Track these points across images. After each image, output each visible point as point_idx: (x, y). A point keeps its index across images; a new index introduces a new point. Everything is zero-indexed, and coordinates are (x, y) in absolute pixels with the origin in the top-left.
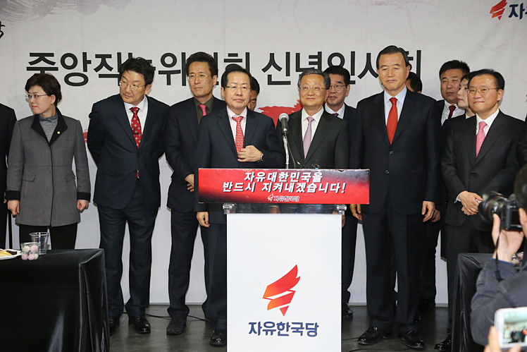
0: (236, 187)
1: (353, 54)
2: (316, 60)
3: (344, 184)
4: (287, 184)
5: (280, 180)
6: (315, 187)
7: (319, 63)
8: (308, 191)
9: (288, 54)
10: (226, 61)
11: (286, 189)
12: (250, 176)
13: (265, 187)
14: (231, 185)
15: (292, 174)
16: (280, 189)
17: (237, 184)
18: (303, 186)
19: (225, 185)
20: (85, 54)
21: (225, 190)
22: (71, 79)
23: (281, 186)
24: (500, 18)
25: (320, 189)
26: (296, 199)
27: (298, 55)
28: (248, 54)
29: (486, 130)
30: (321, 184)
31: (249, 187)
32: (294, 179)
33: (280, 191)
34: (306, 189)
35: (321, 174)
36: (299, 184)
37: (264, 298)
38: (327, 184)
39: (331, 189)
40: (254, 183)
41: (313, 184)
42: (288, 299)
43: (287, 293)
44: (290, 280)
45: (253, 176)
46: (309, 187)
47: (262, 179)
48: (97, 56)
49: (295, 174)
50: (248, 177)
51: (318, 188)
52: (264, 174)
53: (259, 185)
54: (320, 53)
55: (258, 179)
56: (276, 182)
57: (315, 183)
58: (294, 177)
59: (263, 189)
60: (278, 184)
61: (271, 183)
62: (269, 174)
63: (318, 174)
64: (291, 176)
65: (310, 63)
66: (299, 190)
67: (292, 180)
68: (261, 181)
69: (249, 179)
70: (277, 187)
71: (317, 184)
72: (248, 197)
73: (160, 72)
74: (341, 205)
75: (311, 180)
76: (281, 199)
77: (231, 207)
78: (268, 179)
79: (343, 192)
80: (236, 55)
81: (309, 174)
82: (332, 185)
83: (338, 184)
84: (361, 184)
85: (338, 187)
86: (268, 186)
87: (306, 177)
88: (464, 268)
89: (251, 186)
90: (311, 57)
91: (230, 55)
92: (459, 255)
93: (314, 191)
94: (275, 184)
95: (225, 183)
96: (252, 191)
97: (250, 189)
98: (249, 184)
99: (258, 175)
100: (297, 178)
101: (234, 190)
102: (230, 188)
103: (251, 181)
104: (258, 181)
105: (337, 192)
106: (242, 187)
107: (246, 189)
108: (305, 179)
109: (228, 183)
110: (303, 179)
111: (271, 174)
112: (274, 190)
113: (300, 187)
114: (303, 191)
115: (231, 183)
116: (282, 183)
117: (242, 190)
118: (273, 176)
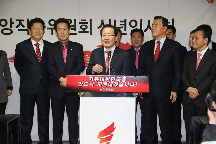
1: (141, 20)
2: (124, 23)
3: (137, 83)
4: (109, 83)
5: (106, 81)
7: (125, 25)
8: (120, 86)
9: (110, 20)
10: (80, 23)
11: (109, 85)
13: (99, 84)
14: (82, 83)
15: (112, 78)
16: (106, 85)
17: (85, 83)
18: (117, 83)
19: (80, 83)
20: (11, 20)
21: (79, 86)
22: (5, 32)
24: (212, 3)
25: (125, 85)
26: (114, 90)
27: (115, 21)
28: (91, 20)
29: (201, 57)
30: (126, 83)
31: (91, 84)
33: (106, 86)
34: (118, 85)
35: (126, 78)
36: (115, 83)
37: (98, 138)
38: (129, 83)
39: (131, 85)
40: (93, 82)
41: (122, 83)
42: (109, 138)
43: (109, 135)
44: (111, 129)
45: (93, 79)
46: (120, 84)
48: (17, 20)
51: (124, 85)
52: (98, 78)
53: (96, 83)
54: (125, 20)
57: (123, 82)
59: (98, 85)
61: (102, 82)
63: (124, 78)
65: (121, 25)
67: (112, 81)
68: (97, 81)
69: (91, 80)
72: (90, 89)
73: (48, 29)
74: (135, 93)
75: (121, 80)
76: (107, 90)
77: (82, 94)
78: (100, 80)
79: (136, 86)
80: (85, 20)
81: (120, 78)
82: (131, 83)
84: (145, 83)
85: (134, 84)
86: (100, 84)
88: (194, 124)
89: (92, 84)
90: (121, 21)
91: (82, 20)
92: (192, 117)
93: (122, 86)
94: (104, 83)
95: (79, 82)
96: (93, 86)
97: (91, 85)
98: (91, 82)
99: (95, 78)
100: (114, 80)
101: (84, 86)
102: (82, 85)
103: (92, 81)
104: (95, 81)
105: (133, 87)
106: (87, 84)
107: (89, 85)
108: (118, 80)
109: (81, 82)
110: (117, 80)
111: (102, 78)
112: (103, 85)
113: (116, 84)
114: (117, 86)
115: (82, 82)
116: (107, 82)
117: (87, 86)
118: (103, 79)
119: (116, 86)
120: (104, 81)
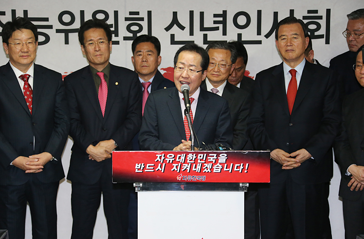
0: (147, 168)
2: (221, 19)
3: (247, 164)
4: (194, 165)
5: (188, 161)
6: (220, 167)
7: (224, 23)
8: (214, 171)
11: (194, 169)
12: (160, 157)
13: (175, 168)
14: (143, 166)
15: (199, 155)
16: (188, 169)
17: (148, 165)
18: (209, 166)
19: (138, 166)
21: (137, 171)
23: (189, 166)
25: (225, 169)
26: (203, 178)
28: (149, 13)
30: (226, 165)
32: (201, 160)
33: (188, 171)
34: (212, 169)
35: (226, 155)
36: (206, 165)
38: (232, 164)
39: (235, 169)
40: (164, 164)
41: (218, 164)
45: (163, 158)
46: (215, 167)
47: (171, 160)
49: (202, 155)
50: (158, 158)
51: (223, 168)
52: (173, 155)
53: (168, 166)
54: (225, 12)
55: (168, 160)
56: (184, 163)
57: (220, 164)
58: (201, 158)
59: (172, 170)
60: (186, 165)
61: (180, 164)
62: (178, 156)
63: (223, 156)
64: (199, 158)
65: (215, 22)
66: (205, 170)
67: (199, 161)
68: (171, 162)
69: (160, 160)
70: (185, 167)
71: (222, 164)
74: (243, 183)
75: (217, 160)
76: (190, 178)
78: (177, 160)
79: (246, 171)
80: (138, 13)
81: (215, 155)
82: (236, 165)
83: (242, 164)
85: (242, 167)
86: (177, 167)
87: (212, 158)
89: (161, 167)
91: (131, 13)
93: (219, 171)
94: (184, 165)
95: (137, 164)
96: (162, 171)
97: (160, 169)
98: (160, 165)
99: (168, 156)
100: (204, 159)
101: (146, 171)
102: (142, 169)
103: (162, 162)
104: (168, 162)
105: (240, 172)
106: (153, 168)
107: (157, 170)
108: (211, 160)
109: (140, 164)
110: (209, 160)
111: (180, 155)
112: (182, 170)
113: (207, 167)
114: (210, 171)
115: (143, 164)
116: (190, 164)
117: (153, 170)
118: (182, 158)
119: (207, 171)
120: (185, 162)
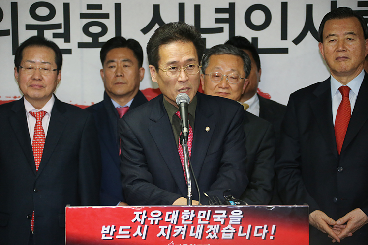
0: (120, 232)
1: (285, 6)
3: (274, 226)
4: (192, 227)
5: (183, 222)
6: (233, 230)
7: (231, 21)
8: (223, 237)
9: (182, 6)
11: (191, 234)
12: (140, 216)
13: (162, 232)
14: (113, 230)
15: (200, 212)
16: (183, 234)
17: (121, 228)
18: (215, 229)
19: (105, 230)
21: (103, 237)
23: (184, 230)
25: (240, 234)
28: (118, 7)
30: (241, 227)
31: (138, 232)
32: (202, 220)
33: (183, 238)
34: (219, 234)
35: (241, 212)
36: (210, 227)
38: (250, 226)
39: (256, 234)
40: (146, 226)
41: (229, 226)
45: (144, 216)
46: (224, 230)
47: (157, 220)
49: (204, 212)
50: (137, 218)
51: (236, 232)
52: (160, 213)
54: (232, 5)
55: (152, 219)
56: (177, 224)
57: (232, 225)
58: (203, 216)
59: (158, 235)
60: (180, 227)
61: (170, 226)
63: (237, 213)
64: (199, 216)
65: (218, 21)
66: (210, 235)
67: (199, 222)
68: (156, 223)
69: (139, 220)
70: (178, 231)
71: (235, 226)
75: (227, 220)
78: (166, 220)
79: (271, 237)
80: (100, 7)
81: (224, 212)
82: (257, 228)
83: (265, 226)
85: (265, 231)
86: (165, 230)
87: (219, 216)
89: (141, 231)
90: (218, 11)
93: (231, 237)
94: (176, 227)
95: (104, 227)
96: (144, 238)
97: (141, 235)
98: (139, 227)
99: (152, 214)
100: (208, 219)
101: (118, 237)
102: (112, 234)
103: (142, 223)
104: (152, 223)
105: (263, 238)
106: (128, 232)
107: (135, 235)
108: (219, 220)
109: (109, 227)
110: (215, 220)
111: (170, 213)
112: (174, 235)
113: (211, 231)
114: (217, 237)
115: (113, 227)
116: (185, 226)
117: (129, 236)
118: (173, 216)
119: (212, 237)
120: (179, 222)
